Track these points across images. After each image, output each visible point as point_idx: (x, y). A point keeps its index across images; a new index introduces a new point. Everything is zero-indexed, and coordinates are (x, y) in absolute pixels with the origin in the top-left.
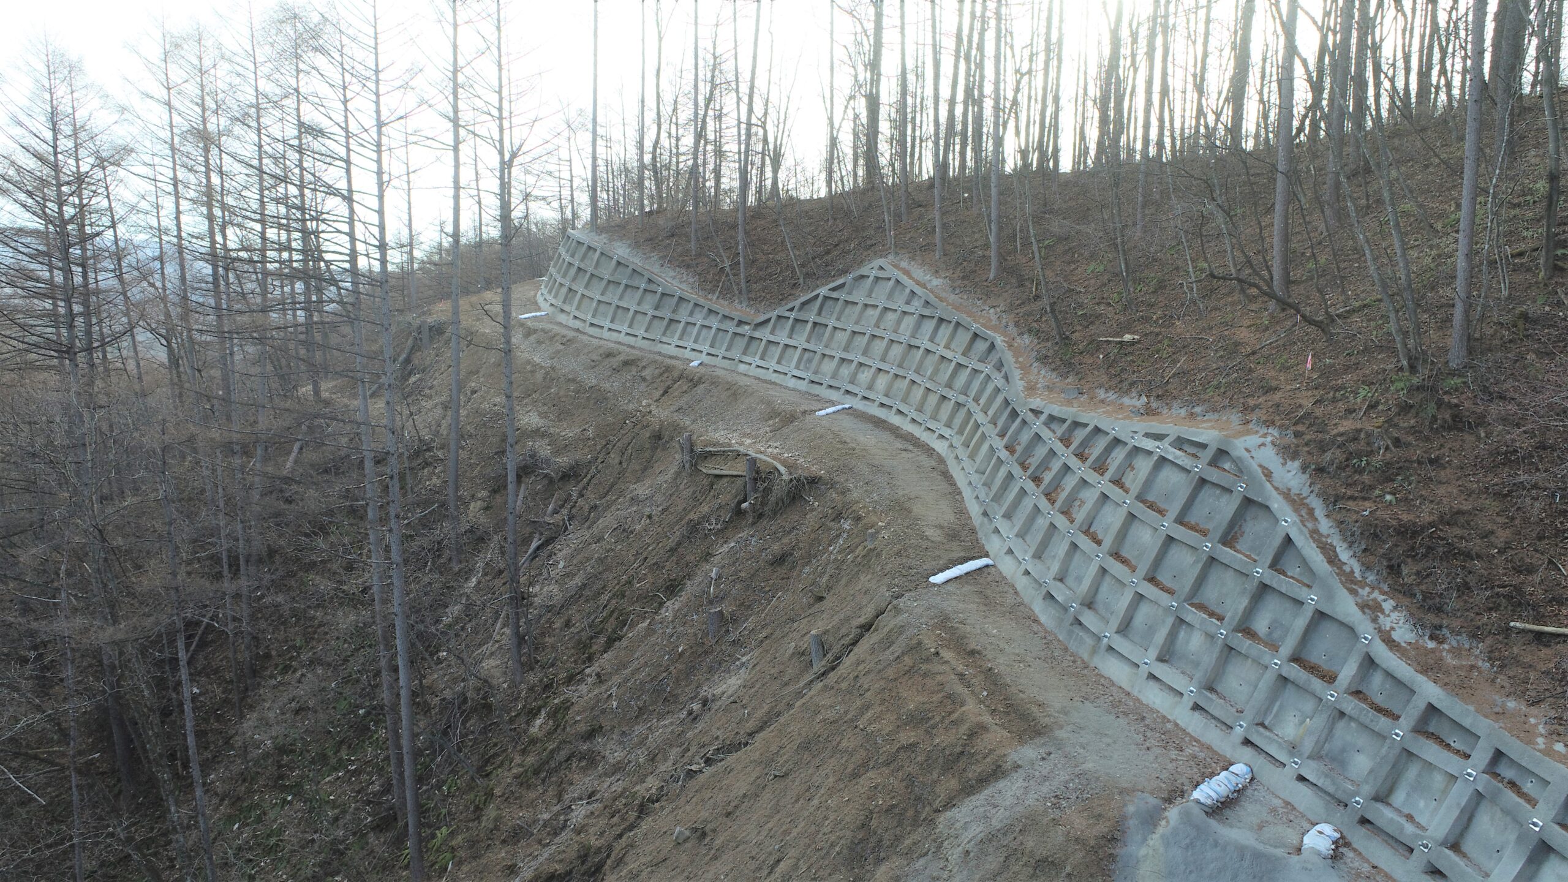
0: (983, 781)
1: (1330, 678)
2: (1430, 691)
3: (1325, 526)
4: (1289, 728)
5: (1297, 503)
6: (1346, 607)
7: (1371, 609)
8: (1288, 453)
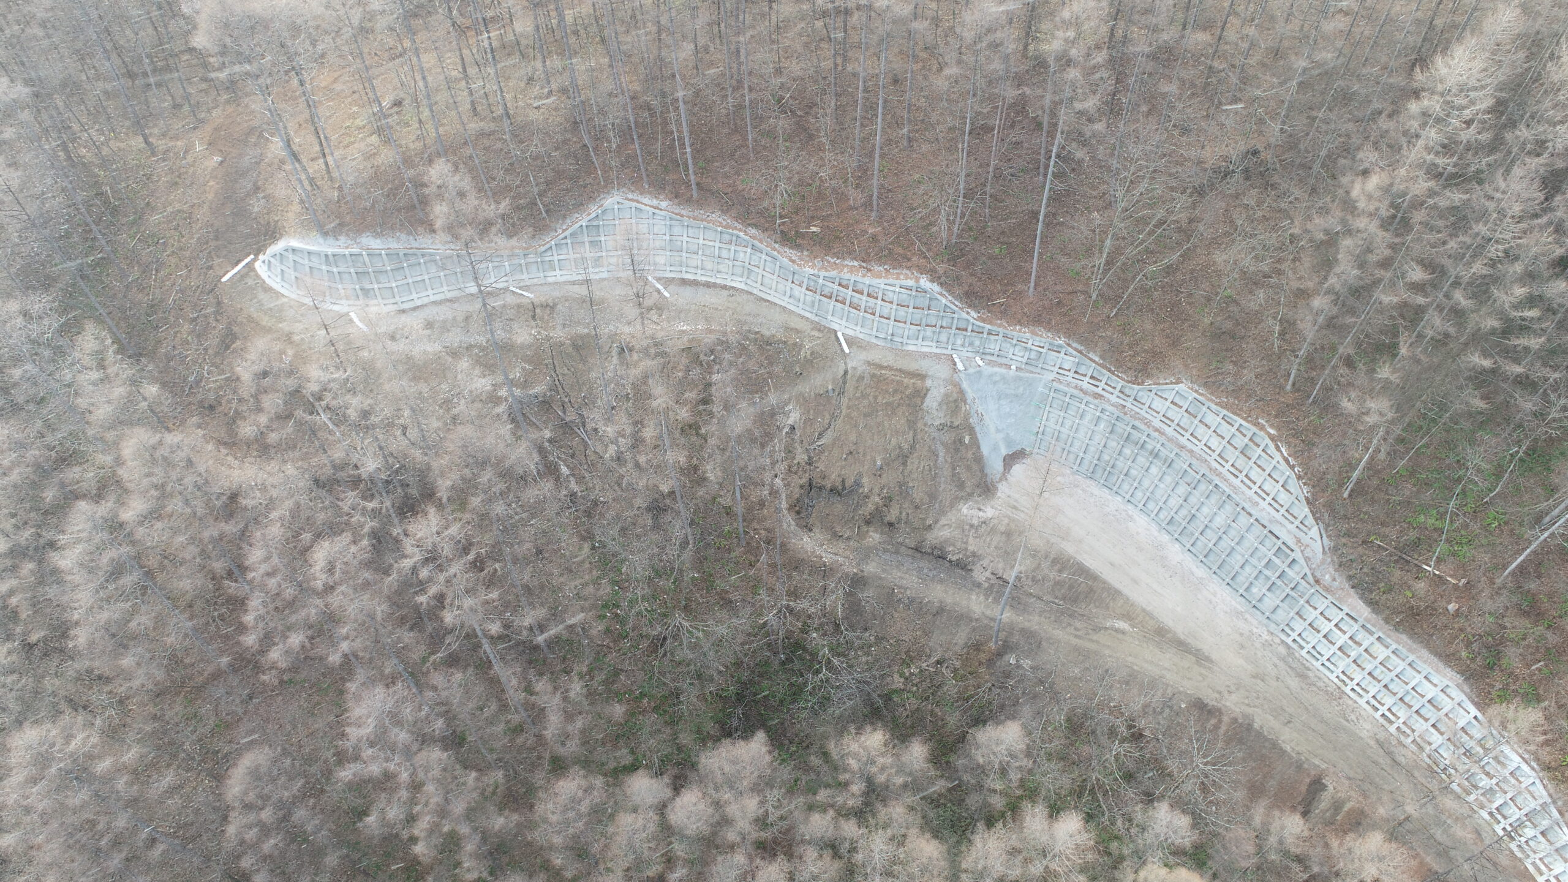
0: (926, 395)
1: (966, 330)
2: (988, 327)
3: (950, 298)
4: (959, 342)
5: (941, 294)
6: (964, 315)
7: (968, 313)
8: (932, 281)
